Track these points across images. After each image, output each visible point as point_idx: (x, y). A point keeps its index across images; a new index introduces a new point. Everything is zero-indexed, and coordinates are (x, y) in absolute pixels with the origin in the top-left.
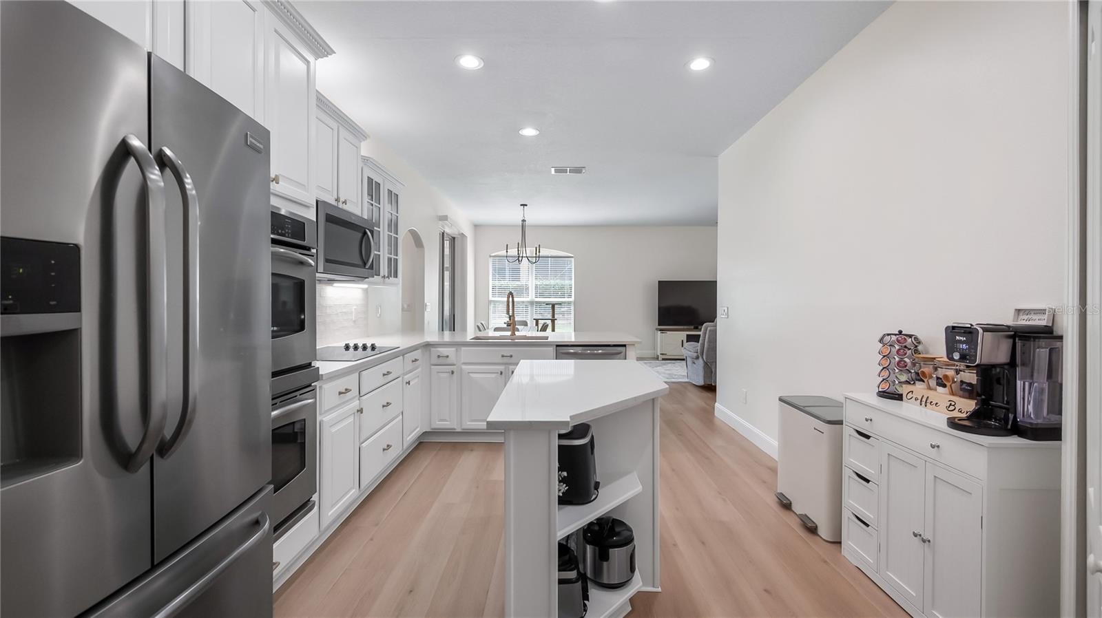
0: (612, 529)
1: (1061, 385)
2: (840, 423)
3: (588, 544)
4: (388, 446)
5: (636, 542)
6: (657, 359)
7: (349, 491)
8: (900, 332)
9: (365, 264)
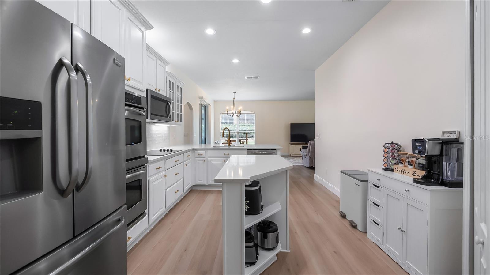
0: (269, 225)
1: (463, 164)
2: (367, 181)
3: (259, 231)
4: (177, 191)
5: (279, 231)
6: (290, 156)
7: (161, 209)
8: (392, 142)
9: (168, 116)
